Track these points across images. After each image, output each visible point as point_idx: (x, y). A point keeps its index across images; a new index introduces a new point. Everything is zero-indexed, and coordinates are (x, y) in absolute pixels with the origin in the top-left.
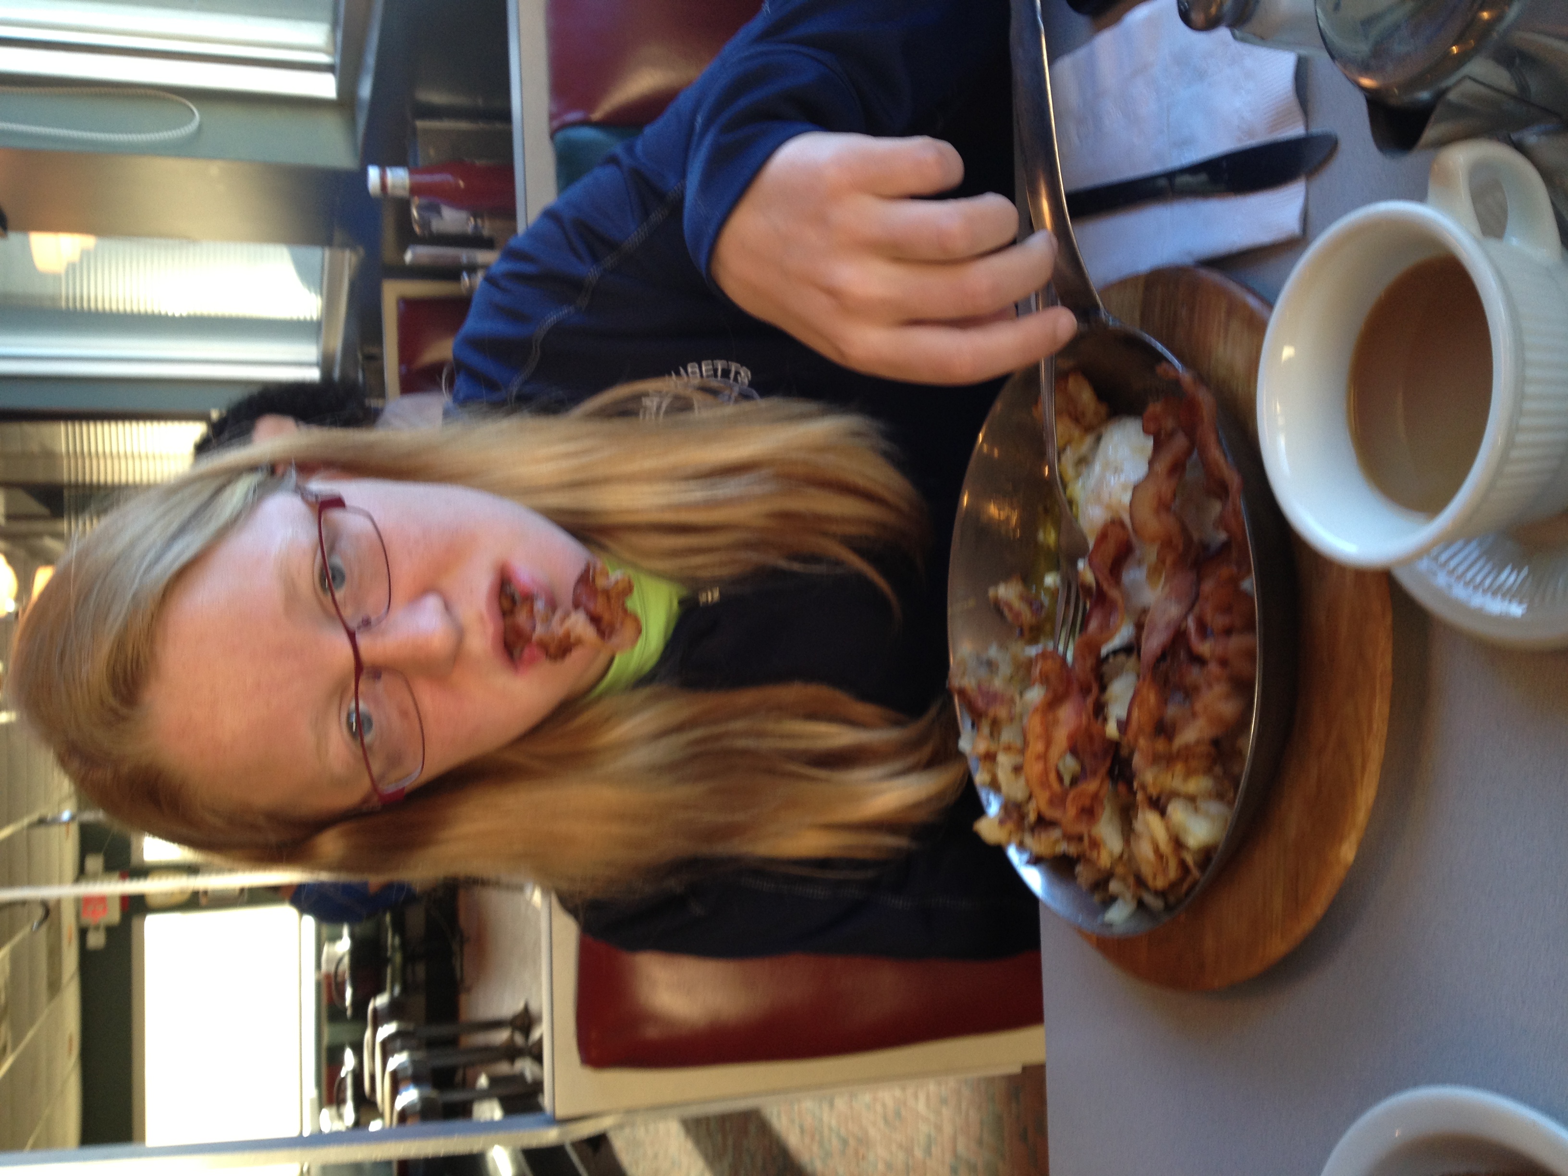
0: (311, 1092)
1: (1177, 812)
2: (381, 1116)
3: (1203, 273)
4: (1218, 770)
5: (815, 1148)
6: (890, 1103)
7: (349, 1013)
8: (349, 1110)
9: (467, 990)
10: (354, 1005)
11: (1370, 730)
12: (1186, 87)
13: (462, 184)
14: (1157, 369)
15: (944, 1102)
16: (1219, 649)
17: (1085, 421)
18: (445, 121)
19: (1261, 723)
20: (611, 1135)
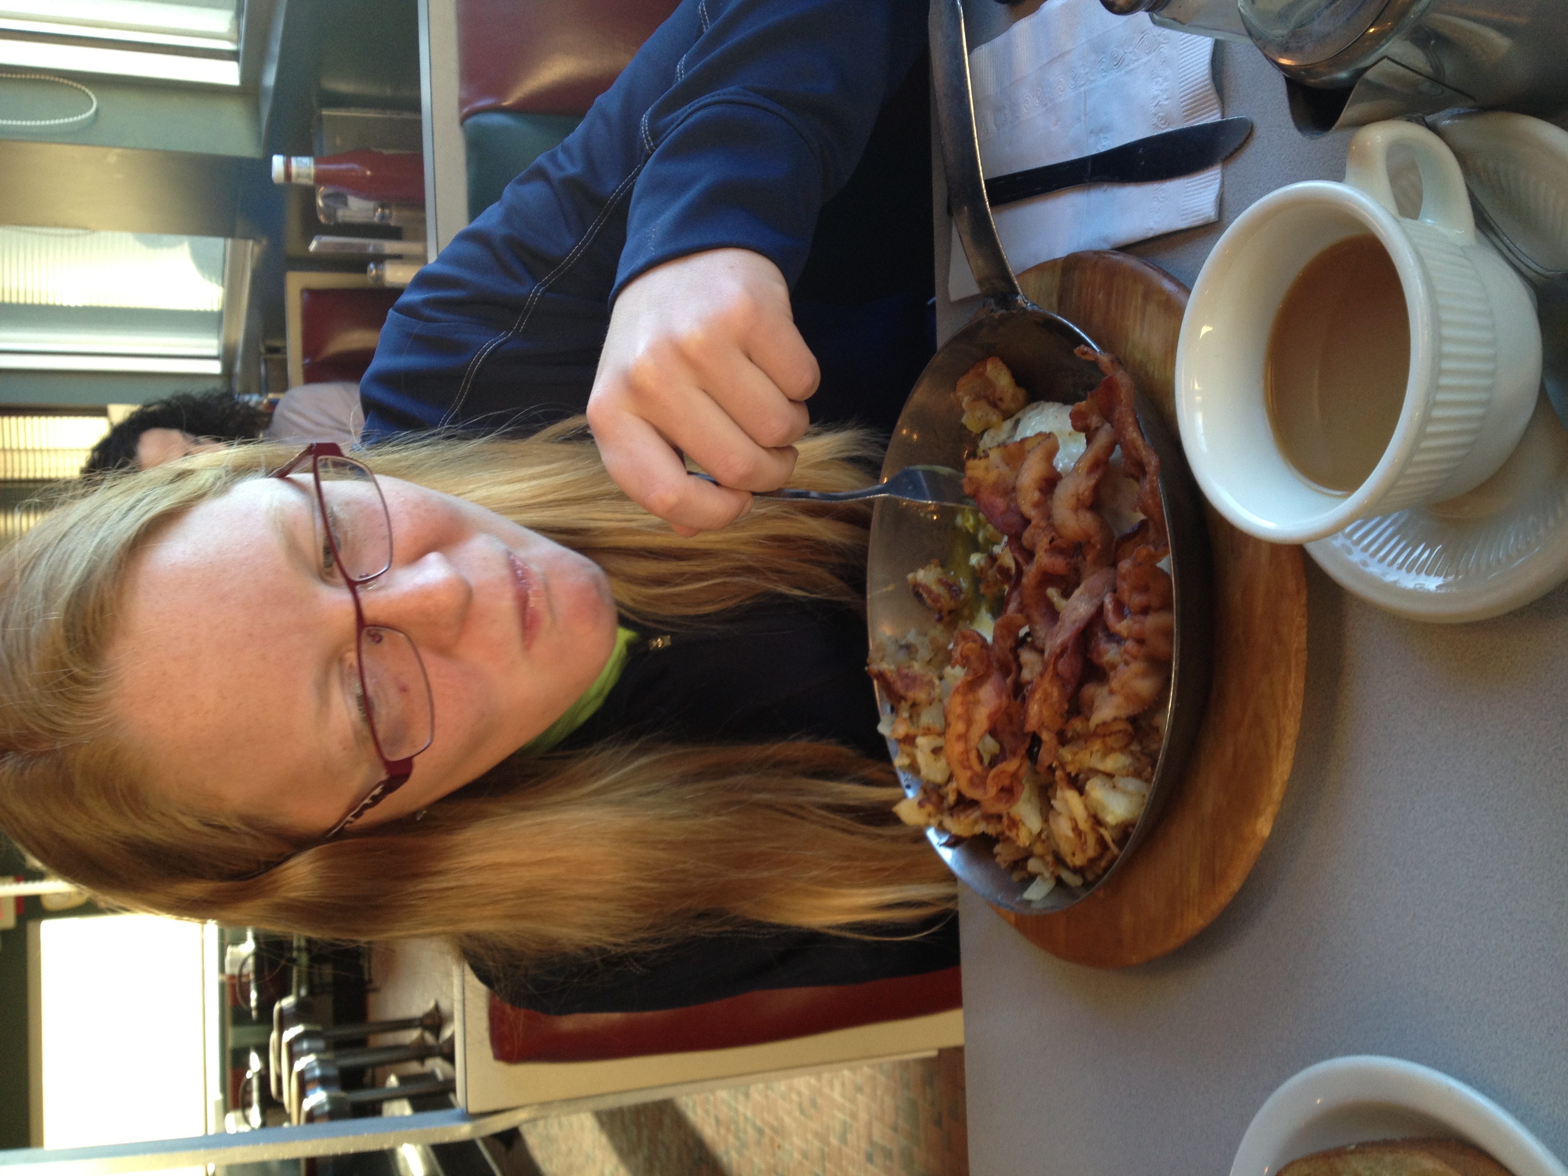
0: (216, 1095)
1: (1097, 790)
2: (288, 1118)
3: (1120, 258)
4: (1135, 747)
5: (731, 1139)
6: (805, 1091)
7: (254, 1013)
8: (255, 1113)
9: (376, 990)
10: (259, 1007)
11: (1285, 706)
12: (1104, 74)
13: (369, 173)
14: (1076, 351)
15: (859, 1089)
16: (1137, 627)
17: (1003, 406)
18: (352, 109)
19: (1178, 700)
20: (524, 1130)
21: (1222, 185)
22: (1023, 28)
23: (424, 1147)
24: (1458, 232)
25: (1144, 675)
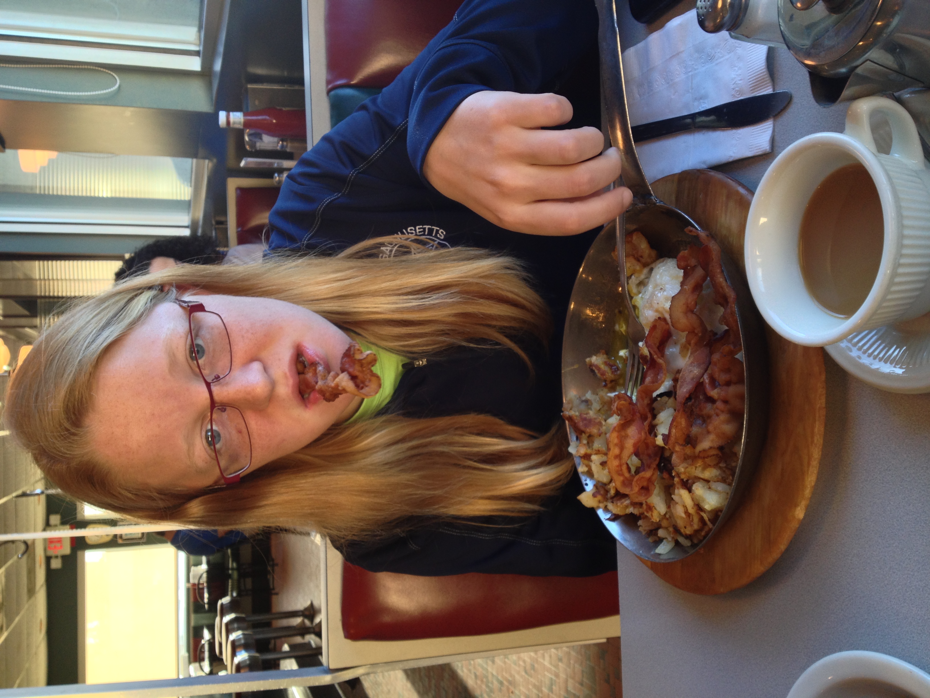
0: (184, 653)
1: (699, 489)
2: (225, 668)
3: (712, 173)
4: (722, 465)
5: (484, 687)
6: (528, 660)
7: (206, 606)
8: (206, 665)
9: (277, 594)
10: (209, 603)
11: (812, 442)
12: (703, 65)
13: (274, 121)
14: (686, 230)
15: (560, 660)
16: (723, 393)
17: (643, 260)
18: (265, 84)
19: (747, 437)
20: (362, 679)
21: (774, 131)
22: (655, 37)
23: (304, 687)
24: (914, 162)
25: (728, 422)
